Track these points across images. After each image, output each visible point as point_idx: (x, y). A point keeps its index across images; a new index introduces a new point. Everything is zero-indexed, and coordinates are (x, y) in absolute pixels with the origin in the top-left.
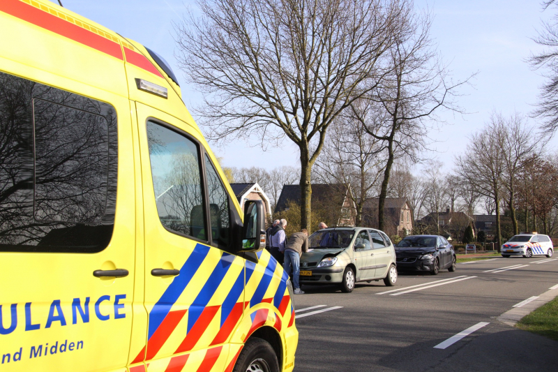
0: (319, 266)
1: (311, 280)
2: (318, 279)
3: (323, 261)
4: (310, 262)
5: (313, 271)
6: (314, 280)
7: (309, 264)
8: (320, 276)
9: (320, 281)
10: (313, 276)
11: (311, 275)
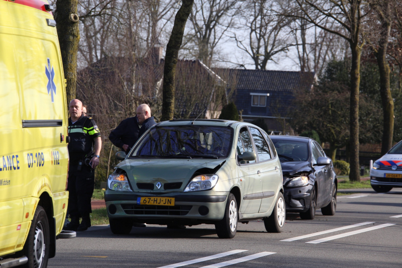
0: (187, 189)
1: (171, 213)
2: (187, 212)
3: (195, 180)
4: (169, 182)
5: (177, 198)
6: (178, 213)
7: (167, 186)
8: (190, 207)
9: (188, 215)
10: (176, 207)
11: (173, 204)
